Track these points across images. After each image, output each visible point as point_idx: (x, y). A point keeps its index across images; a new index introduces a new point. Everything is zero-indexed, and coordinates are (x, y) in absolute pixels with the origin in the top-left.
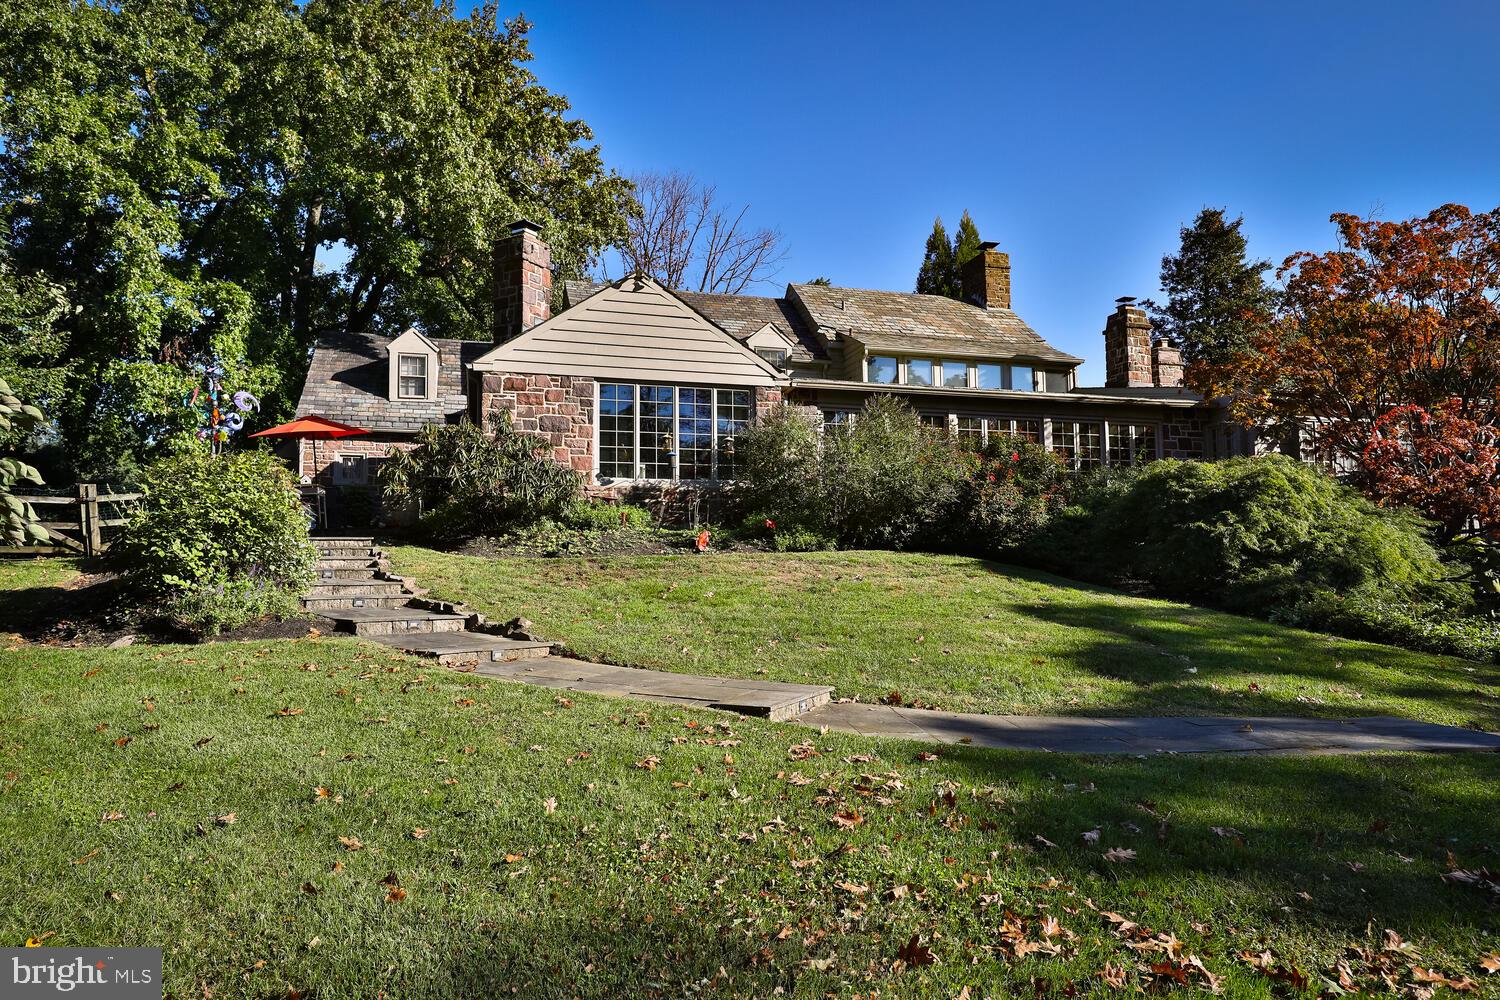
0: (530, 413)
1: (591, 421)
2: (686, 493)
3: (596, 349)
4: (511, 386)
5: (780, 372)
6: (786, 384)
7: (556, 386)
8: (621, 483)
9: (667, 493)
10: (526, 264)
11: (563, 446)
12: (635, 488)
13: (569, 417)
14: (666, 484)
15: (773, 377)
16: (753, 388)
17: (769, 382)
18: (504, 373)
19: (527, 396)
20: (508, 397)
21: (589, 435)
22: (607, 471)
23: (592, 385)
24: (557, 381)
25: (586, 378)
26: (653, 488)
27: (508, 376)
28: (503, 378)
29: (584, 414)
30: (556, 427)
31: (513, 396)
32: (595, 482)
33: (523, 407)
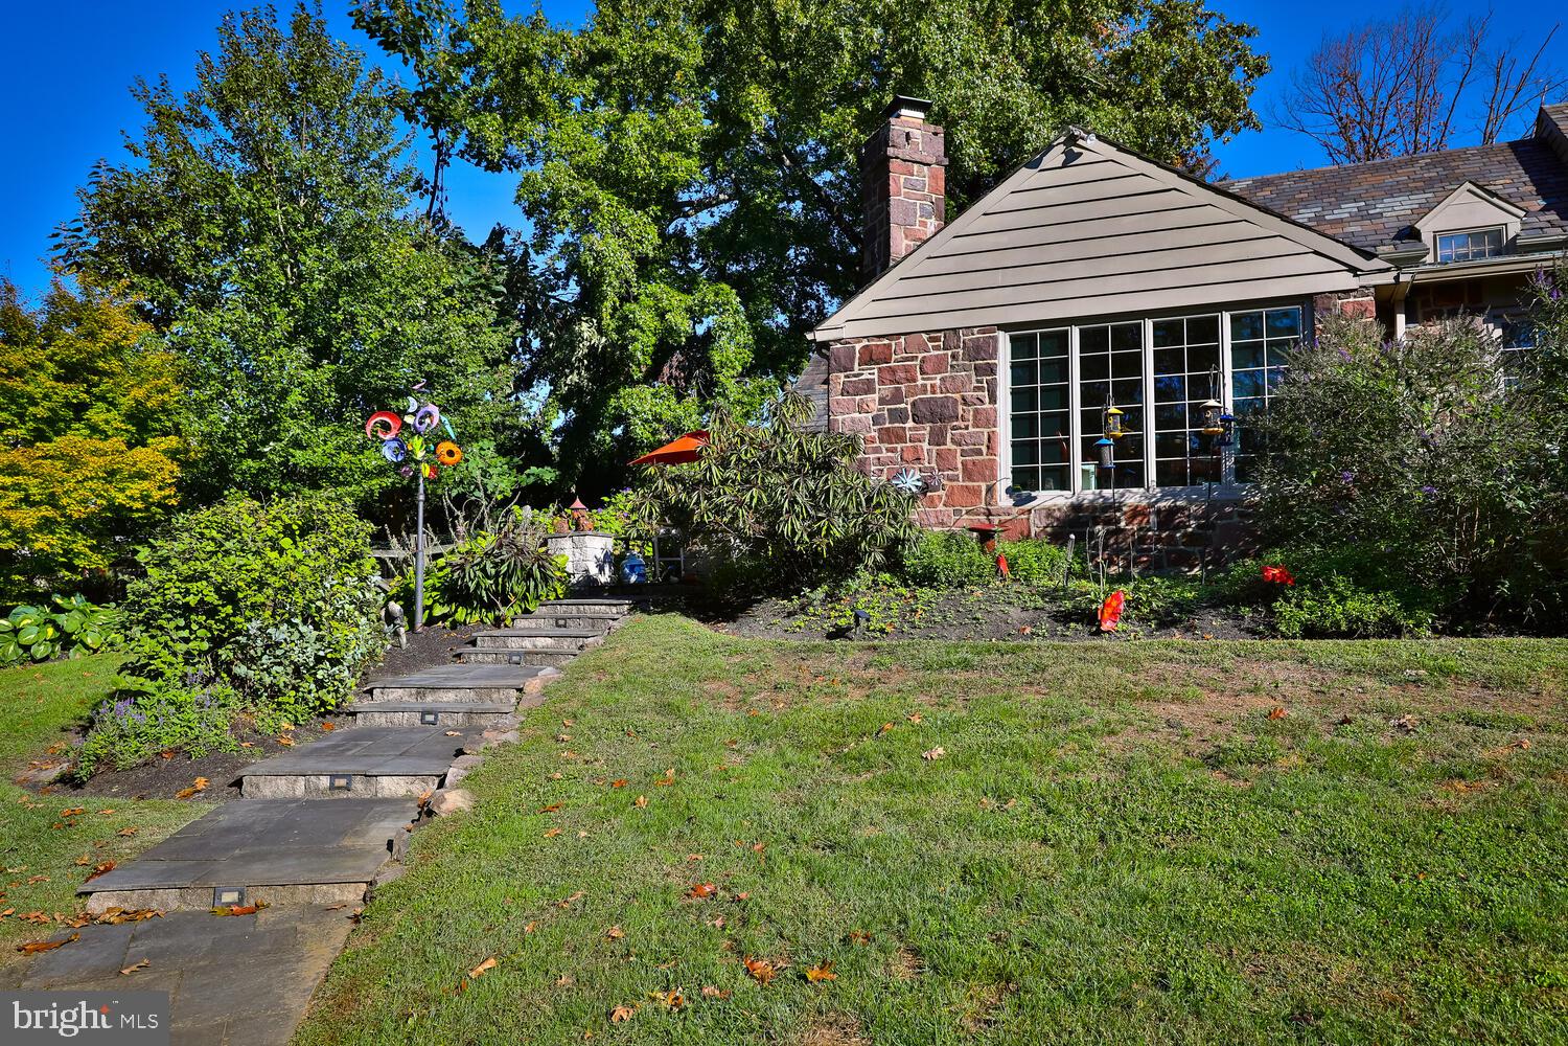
0: (897, 397)
1: (993, 399)
2: (1173, 511)
3: (999, 278)
4: (869, 358)
5: (1369, 256)
6: (1387, 279)
7: (936, 348)
8: (1050, 499)
9: (1136, 512)
10: (894, 165)
11: (949, 445)
12: (1076, 508)
13: (957, 396)
14: (1133, 497)
15: (1353, 270)
16: (1308, 300)
17: (1346, 281)
18: (859, 339)
19: (893, 371)
20: (866, 376)
21: (990, 421)
22: (1024, 482)
23: (995, 339)
24: (937, 339)
25: (984, 328)
27: (865, 342)
28: (858, 347)
29: (981, 389)
30: (936, 415)
31: (871, 373)
32: (1004, 501)
33: (886, 390)
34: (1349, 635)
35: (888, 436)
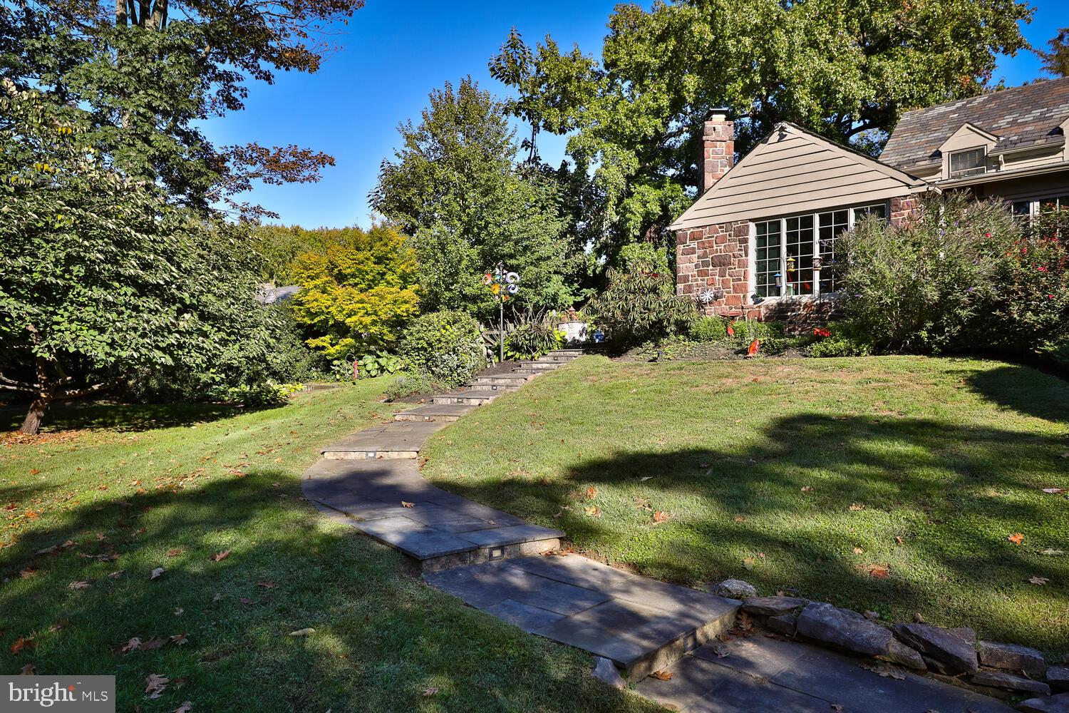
0: (705, 255)
1: (746, 255)
3: (750, 197)
4: (693, 238)
5: (915, 178)
7: (722, 231)
8: (771, 301)
9: (806, 306)
10: (706, 144)
11: (727, 277)
12: (781, 304)
13: (731, 254)
14: (806, 299)
15: (908, 185)
16: (888, 200)
17: (906, 191)
18: (689, 229)
19: (703, 243)
20: (692, 246)
21: (744, 265)
22: (761, 292)
23: (748, 226)
24: (723, 227)
25: (743, 221)
26: (794, 303)
27: (692, 230)
28: (689, 232)
29: (741, 250)
30: (722, 263)
31: (694, 245)
32: (750, 302)
33: (700, 252)
34: (836, 356)
35: (702, 274)
